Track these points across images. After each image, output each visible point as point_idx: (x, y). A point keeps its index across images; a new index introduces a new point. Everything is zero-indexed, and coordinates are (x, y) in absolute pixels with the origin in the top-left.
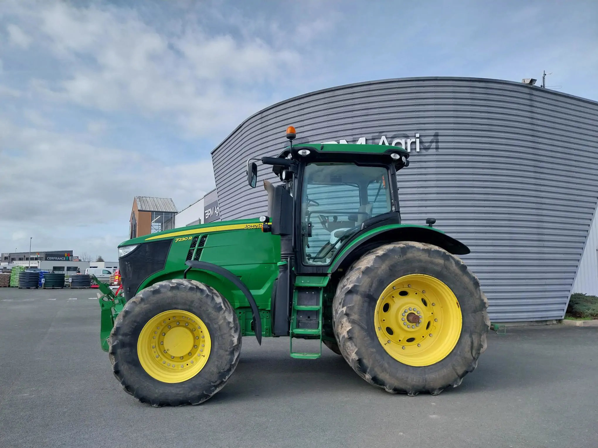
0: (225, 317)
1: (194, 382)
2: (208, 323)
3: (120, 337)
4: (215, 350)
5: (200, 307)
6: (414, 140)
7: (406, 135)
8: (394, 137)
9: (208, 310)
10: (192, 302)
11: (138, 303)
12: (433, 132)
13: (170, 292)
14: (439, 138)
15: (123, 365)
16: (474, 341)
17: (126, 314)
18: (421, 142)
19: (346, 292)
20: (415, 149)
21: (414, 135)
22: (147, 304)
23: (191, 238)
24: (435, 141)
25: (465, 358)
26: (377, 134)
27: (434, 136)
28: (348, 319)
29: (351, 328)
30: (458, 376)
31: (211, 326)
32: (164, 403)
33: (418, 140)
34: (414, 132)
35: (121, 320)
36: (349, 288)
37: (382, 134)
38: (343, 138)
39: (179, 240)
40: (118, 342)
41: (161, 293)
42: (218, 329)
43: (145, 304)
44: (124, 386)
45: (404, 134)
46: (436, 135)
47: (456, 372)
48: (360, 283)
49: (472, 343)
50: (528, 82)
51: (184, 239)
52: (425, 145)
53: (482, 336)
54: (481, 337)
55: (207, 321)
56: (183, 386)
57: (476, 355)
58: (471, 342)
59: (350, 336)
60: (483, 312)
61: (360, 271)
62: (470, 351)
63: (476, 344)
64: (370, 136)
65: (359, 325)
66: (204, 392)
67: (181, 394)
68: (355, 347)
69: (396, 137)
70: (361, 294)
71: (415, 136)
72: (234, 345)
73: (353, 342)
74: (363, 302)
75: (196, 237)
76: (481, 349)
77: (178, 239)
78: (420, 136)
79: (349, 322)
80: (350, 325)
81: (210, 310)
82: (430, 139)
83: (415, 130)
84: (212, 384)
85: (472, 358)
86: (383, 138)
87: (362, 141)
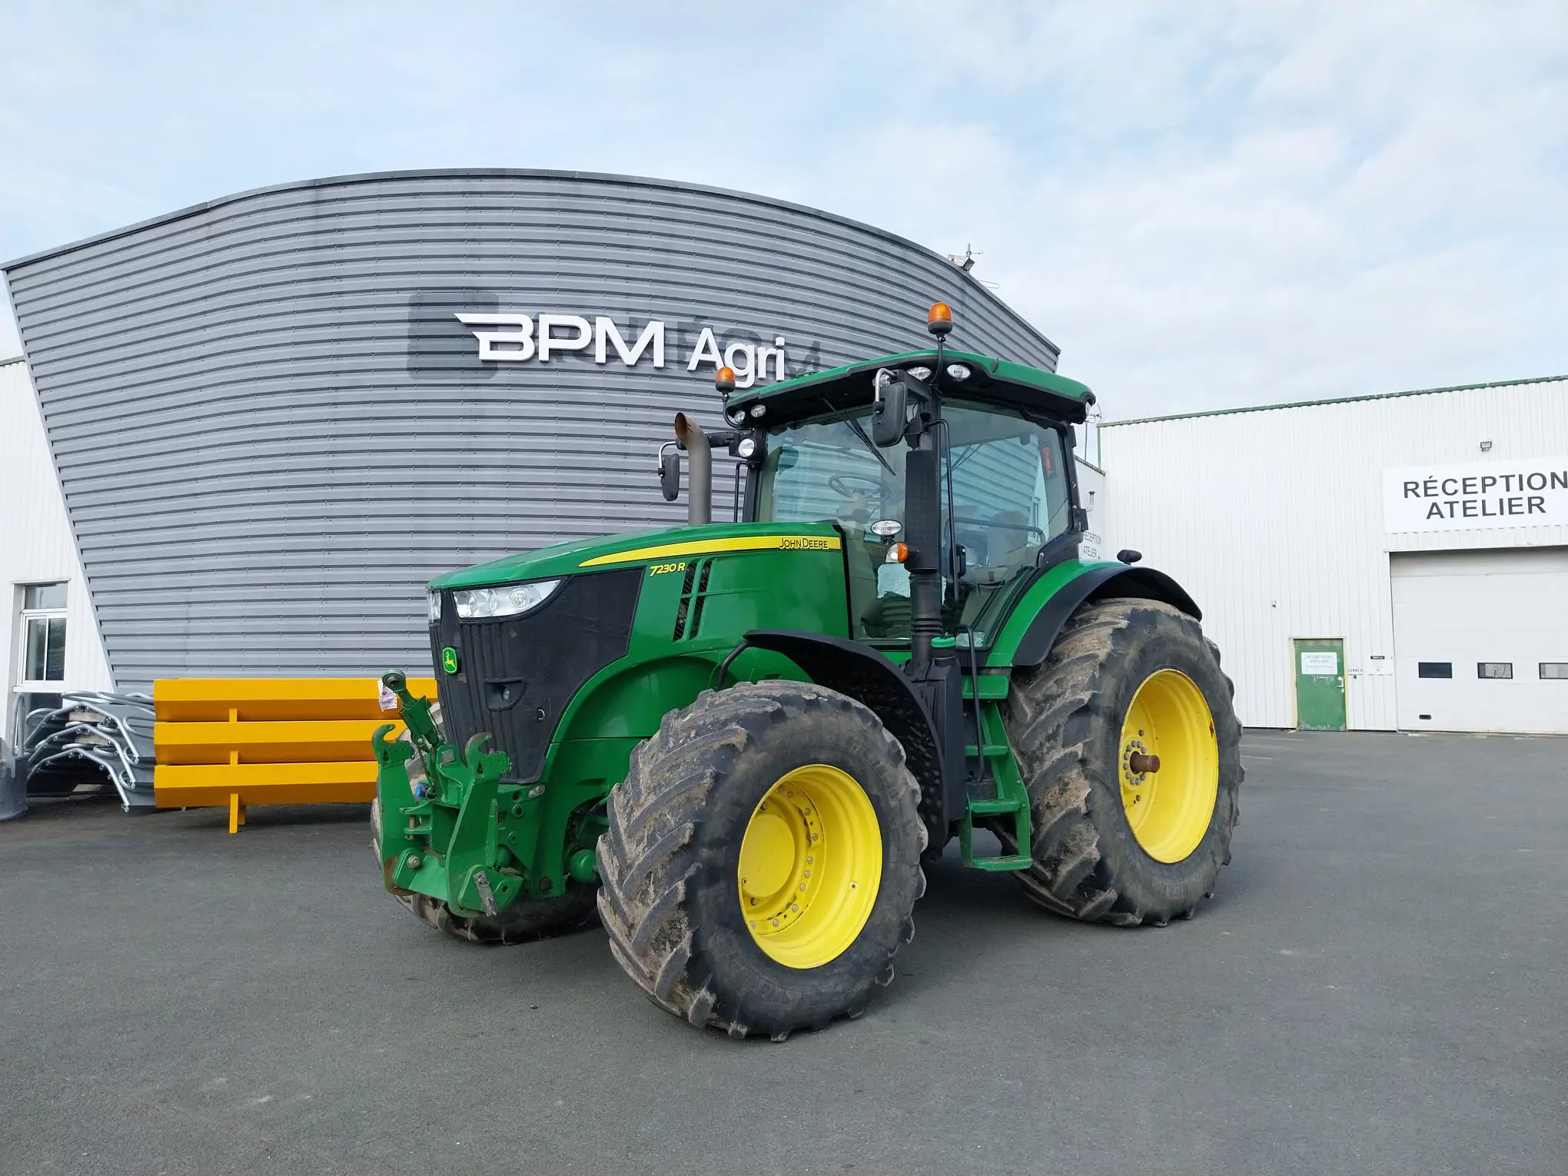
1: (855, 956)
2: (877, 797)
3: (704, 852)
4: (892, 866)
5: (865, 755)
6: (772, 351)
7: (757, 335)
8: (728, 336)
9: (879, 762)
10: (850, 741)
11: (741, 750)
12: (809, 340)
13: (806, 715)
14: (820, 355)
15: (711, 934)
17: (715, 782)
18: (787, 360)
19: (1075, 709)
20: (774, 373)
21: (772, 339)
22: (761, 751)
23: (682, 566)
24: (813, 361)
26: (691, 320)
27: (811, 349)
28: (1083, 771)
29: (1090, 790)
31: (883, 804)
32: (803, 1027)
33: (781, 355)
34: (772, 333)
35: (702, 800)
36: (1081, 700)
37: (702, 323)
38: (602, 314)
39: (658, 569)
40: (698, 867)
41: (788, 718)
42: (898, 809)
43: (758, 752)
44: (715, 995)
45: (751, 333)
46: (815, 349)
48: (1099, 690)
50: (960, 263)
51: (668, 568)
52: (793, 366)
55: (875, 792)
56: (836, 971)
59: (1090, 809)
61: (1094, 664)
64: (674, 321)
65: (1102, 783)
67: (838, 993)
68: (1094, 832)
69: (733, 336)
70: (1104, 715)
71: (774, 342)
73: (1092, 821)
74: (1108, 733)
75: (692, 562)
77: (656, 567)
78: (786, 344)
79: (1086, 778)
80: (1088, 785)
81: (882, 763)
82: (803, 354)
83: (772, 327)
86: (706, 334)
87: (655, 330)
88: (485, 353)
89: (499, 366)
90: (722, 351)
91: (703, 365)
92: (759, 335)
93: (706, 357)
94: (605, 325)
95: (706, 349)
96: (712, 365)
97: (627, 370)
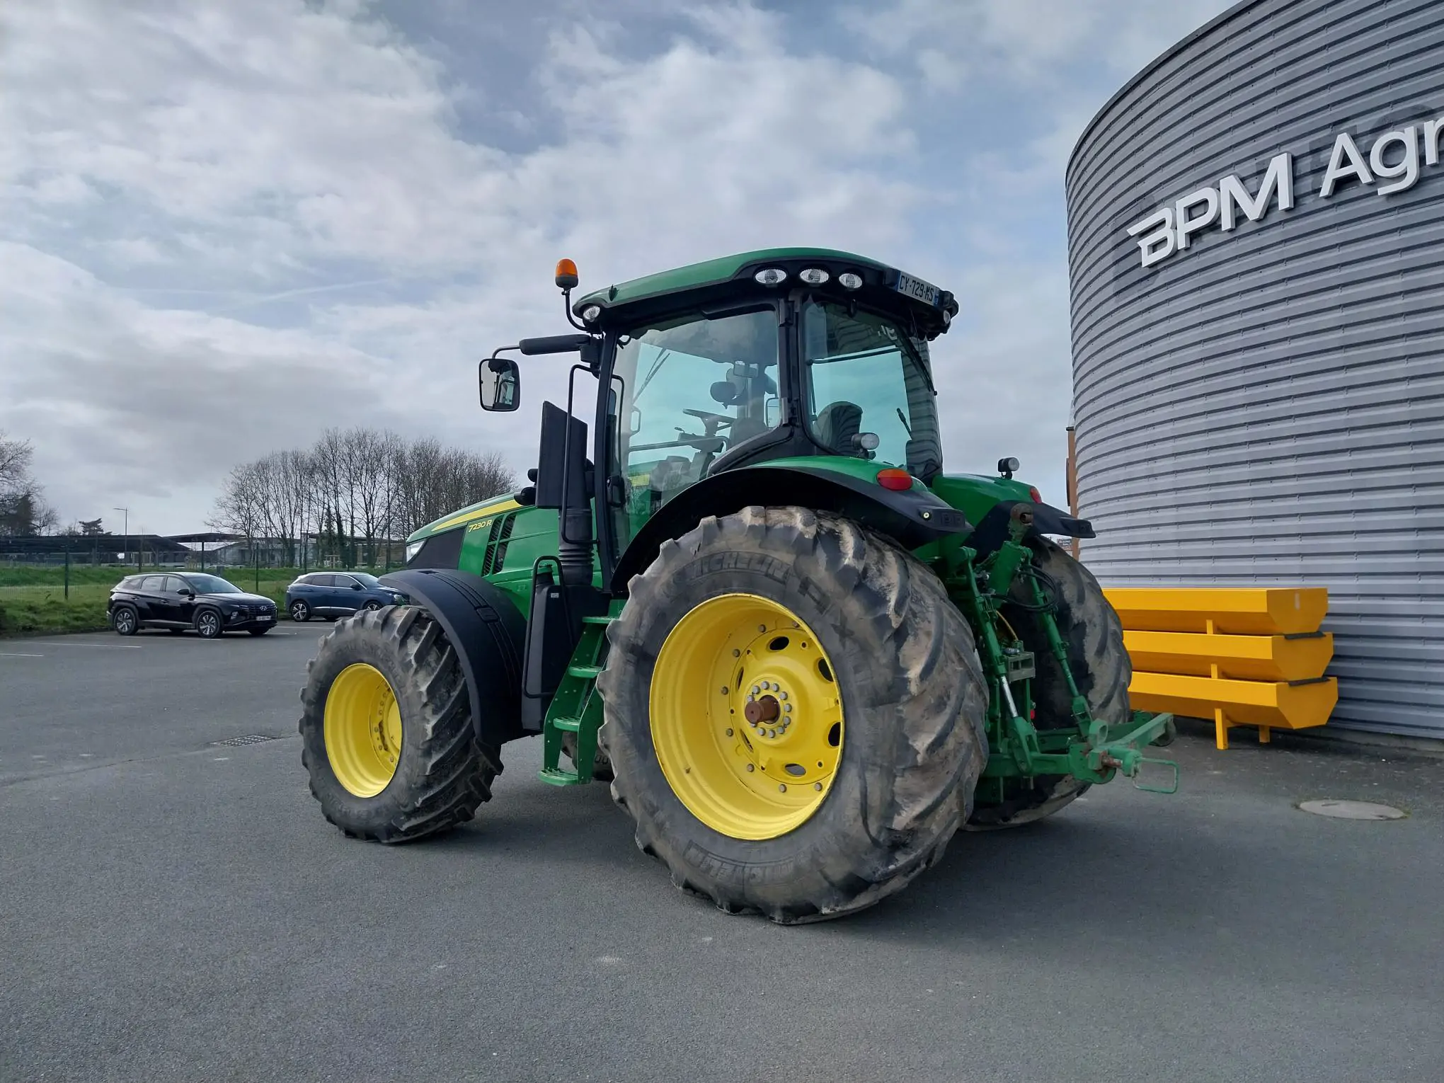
0: (417, 682)
1: (382, 801)
4: (405, 744)
8: (1377, 129)
16: (869, 790)
23: (490, 522)
25: (845, 836)
26: (1323, 134)
30: (832, 884)
31: (400, 698)
37: (1336, 131)
38: (1227, 174)
42: (406, 704)
47: (821, 871)
48: (624, 618)
49: (864, 795)
53: (898, 779)
54: (894, 781)
56: (370, 804)
57: (879, 832)
58: (861, 793)
60: (900, 708)
62: (860, 820)
63: (875, 799)
64: (1302, 145)
66: (392, 822)
67: (362, 819)
69: (1385, 127)
72: (428, 739)
76: (896, 816)
84: (402, 809)
85: (869, 840)
86: (1344, 141)
87: (1279, 167)
88: (1147, 259)
89: (1159, 267)
90: (1366, 156)
91: (1340, 184)
92: (1427, 105)
93: (1346, 171)
94: (1230, 184)
95: (1345, 161)
96: (1353, 178)
97: (1258, 226)
